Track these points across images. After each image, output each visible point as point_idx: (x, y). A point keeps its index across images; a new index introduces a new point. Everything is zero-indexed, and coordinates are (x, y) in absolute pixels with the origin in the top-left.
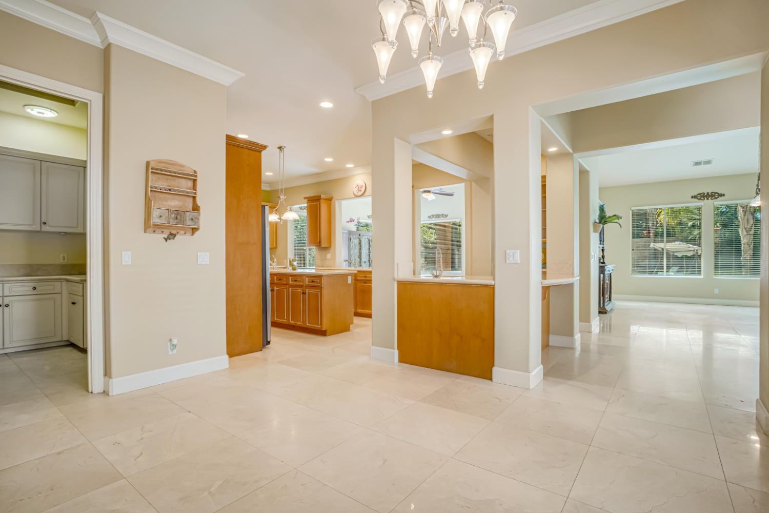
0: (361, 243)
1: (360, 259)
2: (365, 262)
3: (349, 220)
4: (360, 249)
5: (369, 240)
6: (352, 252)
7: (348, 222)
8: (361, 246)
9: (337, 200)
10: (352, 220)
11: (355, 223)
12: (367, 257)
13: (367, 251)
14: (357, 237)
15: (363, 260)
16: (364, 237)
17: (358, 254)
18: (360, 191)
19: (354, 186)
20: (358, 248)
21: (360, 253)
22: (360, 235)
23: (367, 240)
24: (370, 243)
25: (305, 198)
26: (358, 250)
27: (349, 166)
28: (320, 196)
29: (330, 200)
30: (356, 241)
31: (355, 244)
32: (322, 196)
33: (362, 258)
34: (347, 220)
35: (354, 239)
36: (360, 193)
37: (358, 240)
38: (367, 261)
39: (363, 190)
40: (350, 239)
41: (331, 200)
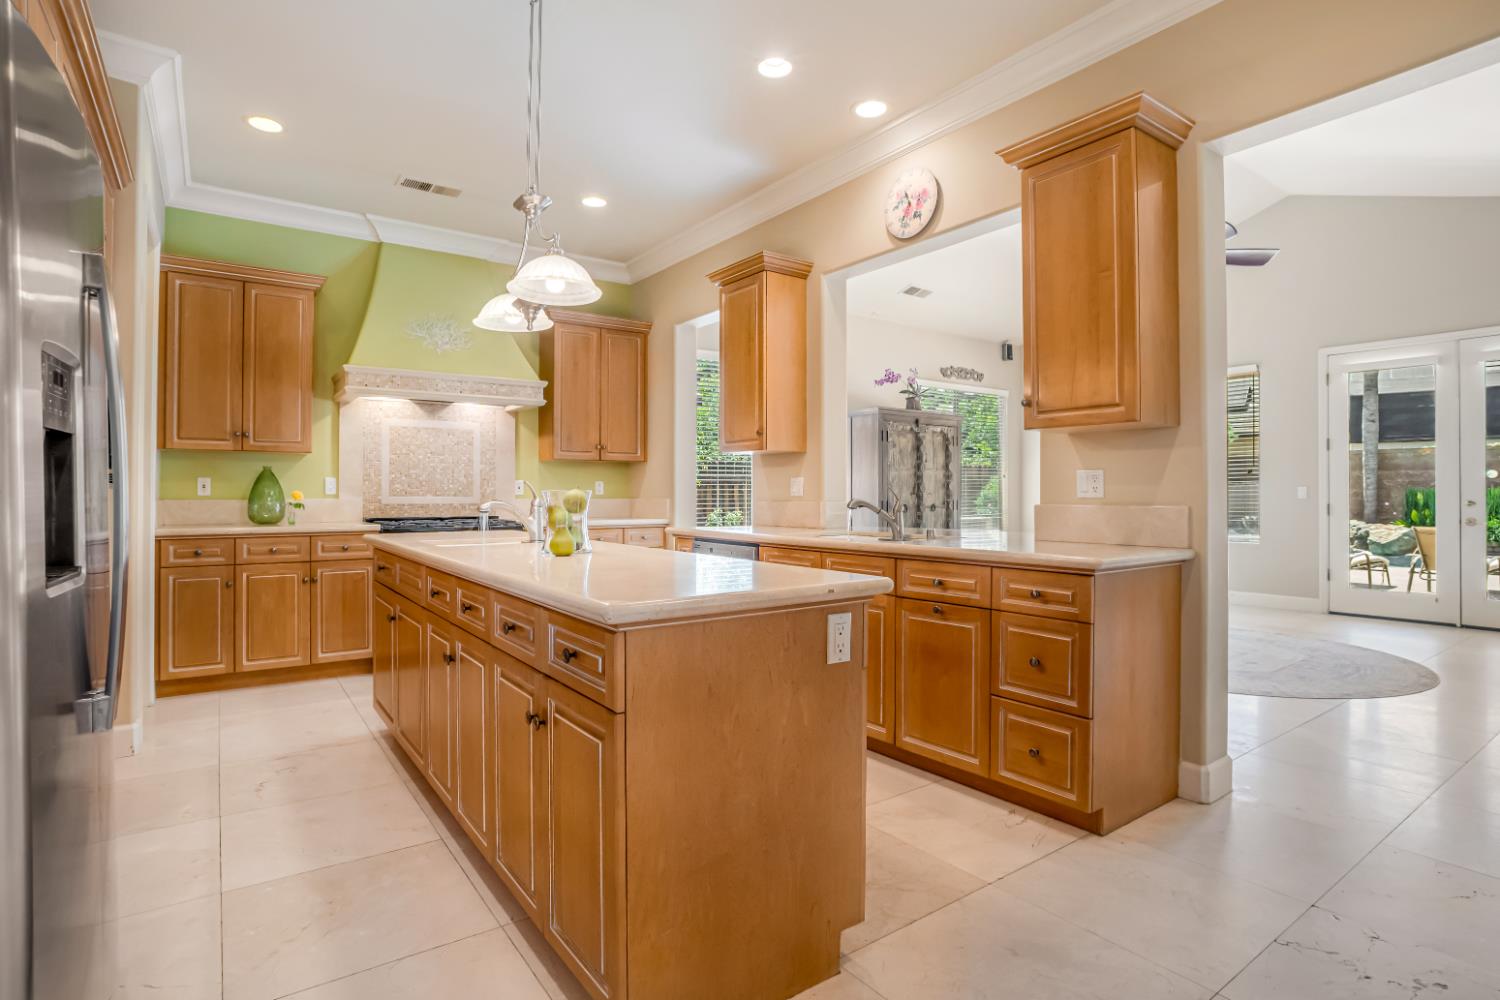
0: (922, 448)
1: (919, 497)
2: (933, 507)
3: (881, 376)
4: (918, 467)
5: (946, 438)
6: (893, 474)
7: (880, 383)
8: (919, 458)
9: (826, 273)
10: (891, 378)
11: (902, 384)
12: (942, 492)
13: (941, 474)
14: (909, 428)
15: (928, 500)
16: (931, 428)
17: (912, 482)
18: (917, 215)
19: (894, 201)
20: (910, 461)
21: (918, 478)
22: (917, 422)
23: (939, 439)
24: (951, 447)
25: (713, 277)
26: (912, 471)
27: (871, 109)
28: (760, 258)
29: (801, 273)
30: (907, 442)
31: (901, 452)
32: (769, 258)
33: (925, 495)
34: (878, 379)
35: (900, 434)
36: (915, 226)
37: (910, 437)
38: (938, 503)
39: (927, 211)
40: (884, 436)
41: (804, 277)
